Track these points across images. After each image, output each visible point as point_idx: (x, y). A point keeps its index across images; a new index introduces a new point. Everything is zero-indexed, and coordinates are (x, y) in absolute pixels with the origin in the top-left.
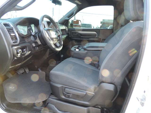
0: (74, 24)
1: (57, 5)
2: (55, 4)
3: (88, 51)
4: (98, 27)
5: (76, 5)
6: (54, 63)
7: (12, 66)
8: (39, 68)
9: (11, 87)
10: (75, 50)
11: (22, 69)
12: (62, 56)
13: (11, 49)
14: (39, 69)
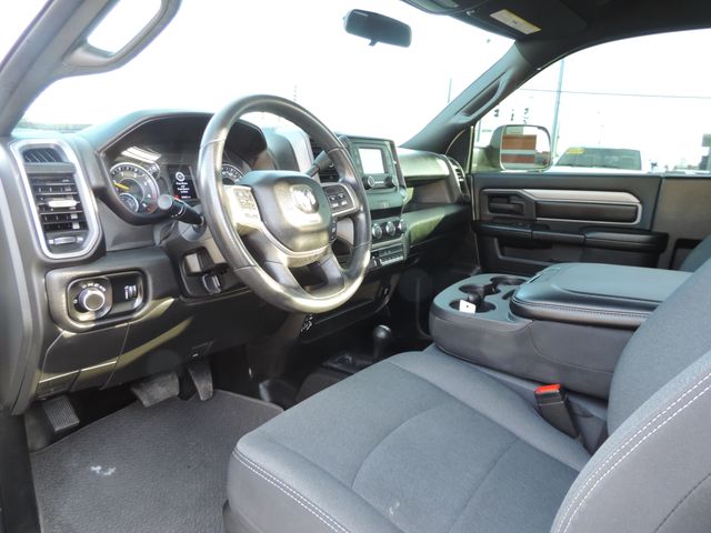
0: (502, 152)
1: (379, 44)
2: (370, 41)
3: (537, 322)
4: (686, 165)
5: (513, 41)
6: (335, 366)
7: (50, 371)
8: (261, 381)
9: (99, 468)
10: (455, 305)
11: (170, 376)
12: (383, 332)
13: (38, 281)
14: (261, 386)
